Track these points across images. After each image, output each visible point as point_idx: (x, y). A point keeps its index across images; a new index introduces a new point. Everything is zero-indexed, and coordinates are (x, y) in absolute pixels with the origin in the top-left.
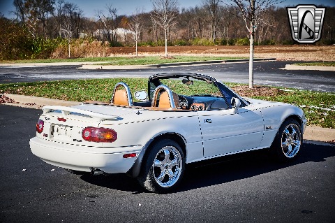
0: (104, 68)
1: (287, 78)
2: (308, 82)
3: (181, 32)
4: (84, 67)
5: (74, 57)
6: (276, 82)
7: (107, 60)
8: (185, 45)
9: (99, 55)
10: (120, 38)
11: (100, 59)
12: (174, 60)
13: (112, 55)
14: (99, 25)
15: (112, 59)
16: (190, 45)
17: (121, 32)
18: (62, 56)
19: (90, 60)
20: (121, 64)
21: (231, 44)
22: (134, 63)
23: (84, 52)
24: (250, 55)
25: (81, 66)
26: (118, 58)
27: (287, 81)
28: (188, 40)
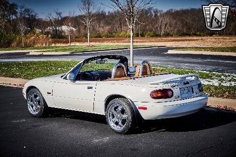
0: (45, 53)
1: (166, 59)
2: (178, 62)
3: (107, 28)
4: (30, 54)
5: (27, 46)
6: (156, 62)
7: (49, 48)
8: (110, 37)
9: (44, 45)
10: (65, 32)
11: (44, 48)
12: (94, 48)
13: (53, 45)
14: (49, 24)
15: (52, 47)
16: (114, 37)
17: (64, 28)
18: (19, 46)
19: (37, 48)
20: (56, 51)
21: (143, 36)
22: (65, 50)
23: (34, 43)
24: (131, 44)
25: (29, 53)
26: (56, 47)
27: (165, 61)
28: (112, 34)
